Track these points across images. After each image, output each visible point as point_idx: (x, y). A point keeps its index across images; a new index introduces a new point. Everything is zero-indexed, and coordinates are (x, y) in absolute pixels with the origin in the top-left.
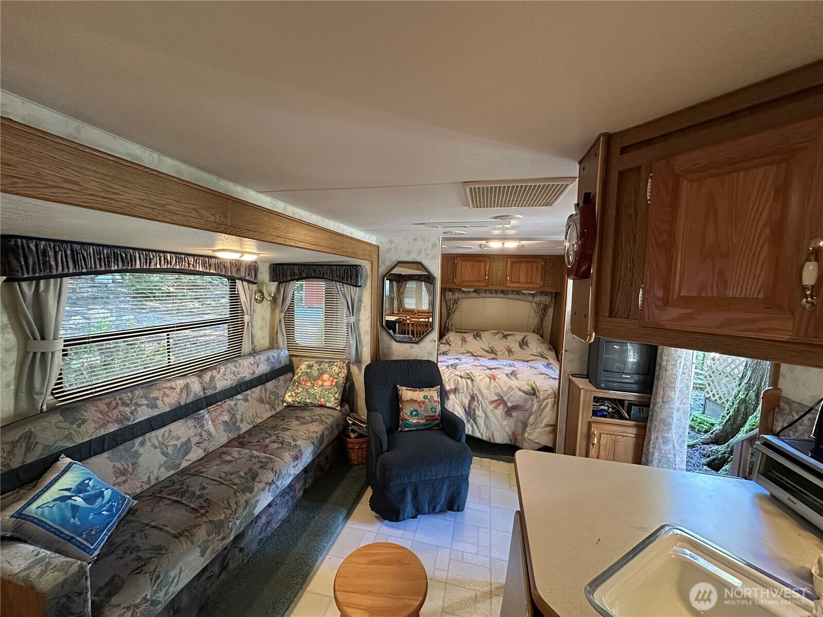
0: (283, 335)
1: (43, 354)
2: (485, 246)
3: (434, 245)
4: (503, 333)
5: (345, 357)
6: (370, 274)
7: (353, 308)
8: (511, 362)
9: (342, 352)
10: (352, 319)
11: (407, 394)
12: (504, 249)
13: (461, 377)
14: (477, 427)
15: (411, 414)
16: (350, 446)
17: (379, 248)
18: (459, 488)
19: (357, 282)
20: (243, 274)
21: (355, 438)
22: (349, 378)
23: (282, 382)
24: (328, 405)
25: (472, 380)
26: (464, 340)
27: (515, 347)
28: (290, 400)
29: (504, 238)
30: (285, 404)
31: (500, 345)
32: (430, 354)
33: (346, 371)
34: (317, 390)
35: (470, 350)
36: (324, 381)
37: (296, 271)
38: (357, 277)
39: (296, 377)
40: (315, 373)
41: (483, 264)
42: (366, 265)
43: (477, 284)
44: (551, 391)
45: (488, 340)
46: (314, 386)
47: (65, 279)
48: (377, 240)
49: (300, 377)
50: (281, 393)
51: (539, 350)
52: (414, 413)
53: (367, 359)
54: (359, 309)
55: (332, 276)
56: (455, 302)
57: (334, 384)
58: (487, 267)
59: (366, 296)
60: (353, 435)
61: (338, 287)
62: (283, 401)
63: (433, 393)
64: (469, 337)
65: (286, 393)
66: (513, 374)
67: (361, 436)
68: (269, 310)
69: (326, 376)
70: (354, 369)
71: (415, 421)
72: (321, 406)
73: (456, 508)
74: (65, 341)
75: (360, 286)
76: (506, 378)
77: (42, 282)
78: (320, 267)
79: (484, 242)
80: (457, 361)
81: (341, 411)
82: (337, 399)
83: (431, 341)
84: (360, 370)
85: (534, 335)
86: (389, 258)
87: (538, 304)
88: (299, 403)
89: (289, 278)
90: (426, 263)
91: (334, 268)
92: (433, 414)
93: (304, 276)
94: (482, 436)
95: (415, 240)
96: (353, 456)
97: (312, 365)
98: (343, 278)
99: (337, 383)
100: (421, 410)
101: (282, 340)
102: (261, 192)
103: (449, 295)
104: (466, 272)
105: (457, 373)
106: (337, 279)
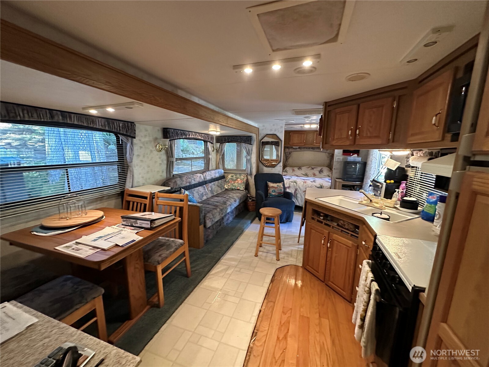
0: (221, 164)
1: (172, 161)
2: (303, 127)
3: (282, 127)
4: (312, 167)
5: (246, 173)
6: (256, 139)
7: (249, 153)
8: (314, 178)
9: (245, 170)
10: (249, 157)
11: (271, 184)
12: (310, 128)
13: (292, 182)
14: (298, 201)
15: (273, 191)
16: (249, 204)
17: (259, 129)
18: (290, 214)
19: (251, 143)
20: (210, 140)
21: (251, 201)
22: (247, 180)
23: (223, 181)
24: (241, 189)
25: (296, 183)
26: (293, 170)
27: (317, 173)
28: (227, 187)
29: (311, 124)
30: (225, 189)
31: (310, 172)
32: (279, 171)
33: (246, 178)
34: (236, 184)
35: (296, 174)
36: (238, 181)
37: (226, 139)
38: (251, 140)
39: (227, 180)
40: (235, 179)
41: (303, 135)
42: (254, 136)
43: (300, 144)
44: (329, 187)
45: (304, 170)
46: (235, 183)
47: (175, 140)
48: (258, 126)
49: (229, 180)
50: (223, 185)
51: (328, 174)
52: (274, 191)
53: (254, 172)
54: (251, 154)
55: (241, 141)
56: (290, 153)
57: (242, 182)
58: (305, 137)
59: (254, 148)
60: (250, 200)
61: (243, 145)
62: (224, 188)
63: (281, 185)
64: (296, 169)
65: (225, 185)
66: (314, 181)
67: (253, 200)
68: (215, 155)
69: (239, 180)
70: (249, 177)
71: (274, 194)
72: (238, 190)
73: (289, 221)
74: (176, 159)
75: (252, 144)
76: (311, 182)
77: (172, 141)
78: (236, 137)
79: (302, 125)
80: (290, 177)
81: (245, 192)
82: (244, 187)
83: (280, 166)
84: (251, 178)
85: (327, 168)
86: (263, 133)
87: (329, 154)
88: (230, 188)
89: (224, 142)
90: (279, 135)
91: (242, 137)
92: (280, 192)
93: (230, 141)
94: (299, 204)
95: (274, 125)
96: (250, 208)
97: (233, 176)
98: (245, 141)
99: (243, 182)
100: (276, 190)
101: (221, 166)
102: (231, 113)
103: (287, 150)
104: (295, 139)
105: (290, 181)
106: (243, 142)
